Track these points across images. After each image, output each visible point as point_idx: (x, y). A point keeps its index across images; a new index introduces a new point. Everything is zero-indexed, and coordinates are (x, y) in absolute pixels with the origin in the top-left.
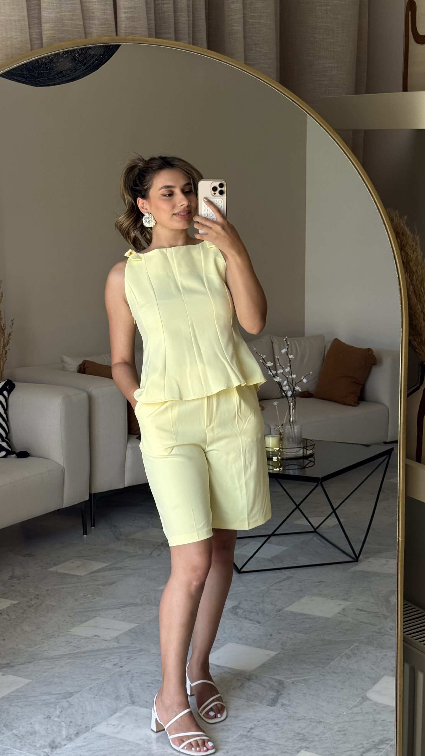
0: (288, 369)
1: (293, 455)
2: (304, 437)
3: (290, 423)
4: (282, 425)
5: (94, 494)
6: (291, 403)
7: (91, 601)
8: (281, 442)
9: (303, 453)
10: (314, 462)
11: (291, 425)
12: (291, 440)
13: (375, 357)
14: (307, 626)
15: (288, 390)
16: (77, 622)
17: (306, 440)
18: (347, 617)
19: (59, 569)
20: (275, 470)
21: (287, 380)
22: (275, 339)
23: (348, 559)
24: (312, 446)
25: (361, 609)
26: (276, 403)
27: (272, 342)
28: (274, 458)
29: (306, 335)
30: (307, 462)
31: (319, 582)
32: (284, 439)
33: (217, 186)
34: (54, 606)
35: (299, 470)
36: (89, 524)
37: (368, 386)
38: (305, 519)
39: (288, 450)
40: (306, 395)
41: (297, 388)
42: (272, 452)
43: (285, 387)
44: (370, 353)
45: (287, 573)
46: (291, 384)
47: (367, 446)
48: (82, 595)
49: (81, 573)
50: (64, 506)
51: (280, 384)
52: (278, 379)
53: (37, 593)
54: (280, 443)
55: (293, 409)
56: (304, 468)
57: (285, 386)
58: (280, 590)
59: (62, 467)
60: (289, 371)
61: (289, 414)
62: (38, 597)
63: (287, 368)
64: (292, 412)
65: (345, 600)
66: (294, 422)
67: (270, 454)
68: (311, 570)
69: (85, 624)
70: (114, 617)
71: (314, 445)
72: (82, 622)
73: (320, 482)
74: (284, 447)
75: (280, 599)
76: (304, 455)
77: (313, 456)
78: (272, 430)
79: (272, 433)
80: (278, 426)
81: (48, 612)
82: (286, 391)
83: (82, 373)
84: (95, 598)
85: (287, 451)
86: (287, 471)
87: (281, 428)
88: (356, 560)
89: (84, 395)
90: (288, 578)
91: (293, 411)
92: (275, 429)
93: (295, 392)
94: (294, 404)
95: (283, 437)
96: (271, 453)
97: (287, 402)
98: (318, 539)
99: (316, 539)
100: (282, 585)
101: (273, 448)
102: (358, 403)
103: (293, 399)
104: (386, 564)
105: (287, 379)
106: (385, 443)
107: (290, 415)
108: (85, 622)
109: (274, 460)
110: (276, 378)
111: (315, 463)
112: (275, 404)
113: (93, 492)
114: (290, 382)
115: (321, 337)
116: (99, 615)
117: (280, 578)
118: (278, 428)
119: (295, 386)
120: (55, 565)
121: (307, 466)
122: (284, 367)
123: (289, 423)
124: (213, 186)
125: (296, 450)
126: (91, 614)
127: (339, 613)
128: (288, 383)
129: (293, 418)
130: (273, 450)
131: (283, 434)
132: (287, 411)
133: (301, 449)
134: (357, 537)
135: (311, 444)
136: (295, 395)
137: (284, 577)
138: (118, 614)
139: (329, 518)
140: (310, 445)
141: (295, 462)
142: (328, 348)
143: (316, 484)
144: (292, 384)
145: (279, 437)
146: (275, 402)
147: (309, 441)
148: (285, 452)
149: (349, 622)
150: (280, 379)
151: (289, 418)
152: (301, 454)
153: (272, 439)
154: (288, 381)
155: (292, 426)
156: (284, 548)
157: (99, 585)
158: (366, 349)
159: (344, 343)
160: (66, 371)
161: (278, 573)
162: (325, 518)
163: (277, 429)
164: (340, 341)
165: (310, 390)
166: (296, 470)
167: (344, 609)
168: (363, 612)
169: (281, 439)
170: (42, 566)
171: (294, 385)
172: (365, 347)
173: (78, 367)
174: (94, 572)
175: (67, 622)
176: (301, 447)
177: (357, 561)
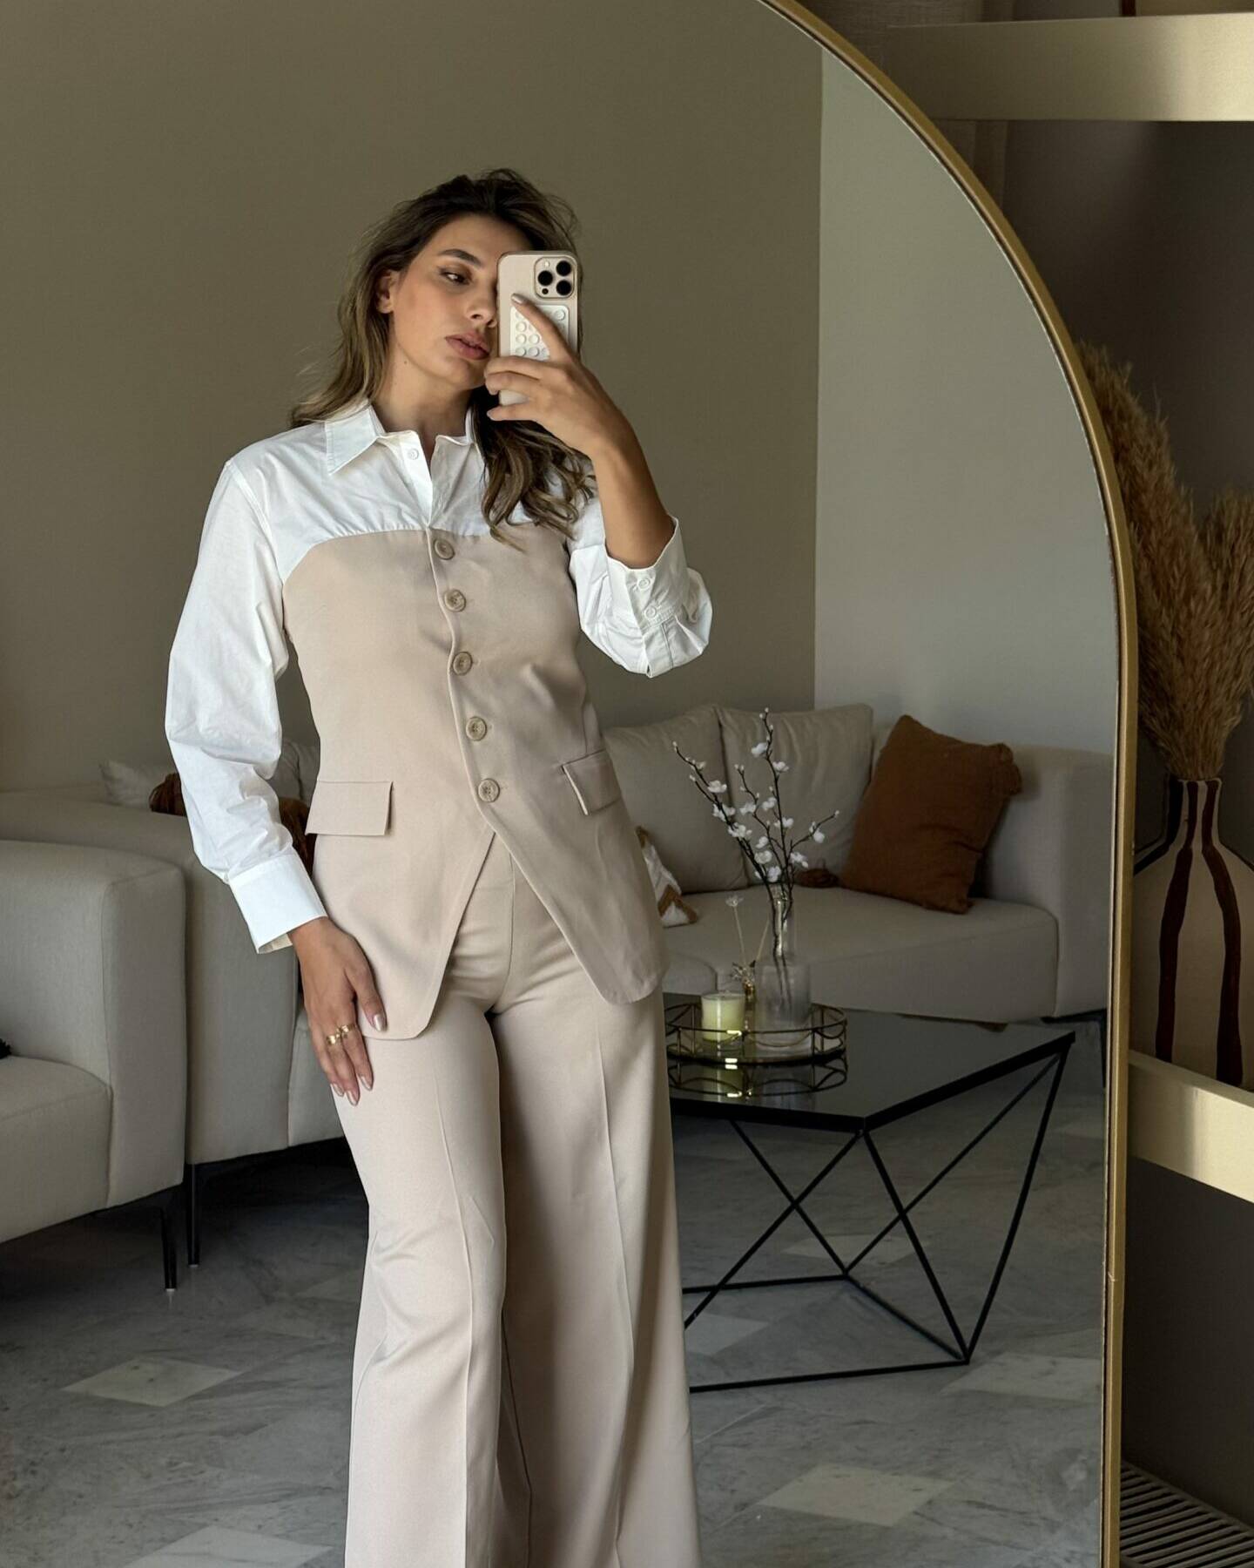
0: (770, 803)
1: (784, 1052)
2: (816, 999)
3: (775, 960)
4: (753, 965)
5: (200, 1166)
6: (779, 902)
7: (191, 1481)
8: (750, 1014)
9: (814, 1047)
10: (845, 1074)
11: (777, 964)
12: (777, 1008)
13: (1017, 770)
14: (827, 1550)
15: (771, 864)
16: (151, 1541)
17: (823, 1008)
18: (940, 1524)
19: (99, 1386)
20: (730, 1095)
21: (768, 833)
22: (728, 717)
23: (942, 1357)
24: (840, 1028)
25: (979, 1499)
26: (734, 902)
27: (720, 725)
28: (728, 1060)
29: (818, 707)
30: (820, 1072)
31: (857, 1423)
32: (757, 1006)
33: (553, 268)
34: (81, 1496)
35: (800, 1095)
36: (182, 1257)
37: (998, 854)
38: (816, 1241)
39: (769, 1039)
40: (820, 878)
41: (797, 858)
42: (722, 1042)
43: (761, 854)
44: (1003, 757)
45: (765, 1396)
46: (779, 845)
47: (996, 1027)
48: (163, 1461)
49: (161, 1398)
50: (110, 1204)
51: (745, 847)
52: (741, 831)
53: (31, 1456)
54: (745, 1019)
55: (786, 918)
56: (816, 1089)
57: (762, 850)
58: (745, 1446)
59: (105, 1085)
60: (773, 809)
61: (772, 933)
62: (35, 1468)
63: (767, 800)
64: (782, 927)
65: (935, 1475)
66: (786, 956)
67: (718, 1050)
68: (834, 1388)
69: (172, 1548)
70: (260, 1527)
71: (845, 1023)
72: (166, 1541)
73: (861, 1131)
74: (757, 1029)
75: (743, 1473)
76: (816, 1052)
77: (843, 1057)
78: (720, 981)
79: (719, 988)
80: (741, 968)
81: (64, 1514)
82: (763, 866)
83: (165, 811)
84: (202, 1472)
85: (767, 1042)
86: (765, 1099)
87: (749, 974)
88: (963, 1359)
89: (172, 876)
90: (768, 1412)
91: (785, 924)
92: (731, 976)
93: (790, 870)
94: (788, 904)
95: (755, 998)
96: (719, 1047)
97: (768, 898)
98: (852, 1298)
99: (847, 1298)
100: (751, 1433)
101: (725, 1032)
102: (970, 905)
103: (783, 890)
104: (1048, 1373)
105: (768, 829)
106: (1048, 1020)
107: (777, 937)
108: (173, 1541)
109: (728, 1067)
110: (737, 828)
111: (848, 1076)
112: (731, 905)
113: (195, 1161)
114: (776, 841)
115: (864, 712)
116: (216, 1520)
117: (741, 1413)
118: (741, 972)
119: (791, 851)
120: (84, 1375)
121: (823, 1086)
122: (758, 795)
123: (772, 959)
124: (540, 269)
125: (791, 1036)
126: (191, 1517)
127: (916, 1513)
128: (770, 841)
129: (786, 945)
130: (725, 1037)
131: (754, 992)
132: (768, 923)
133: (808, 1036)
134: (966, 1292)
135: (836, 1020)
136: (792, 878)
137: (757, 1409)
138: (271, 1518)
139: (887, 1237)
140: (835, 1022)
141: (789, 1073)
142: (882, 742)
143: (849, 1136)
144: (781, 846)
145: (744, 1001)
146: (731, 899)
147: (833, 1012)
148: (760, 1043)
149: (944, 1537)
150: (747, 829)
151: (773, 943)
152: (807, 1050)
153: (722, 1006)
154: (769, 838)
155: (781, 967)
156: (753, 1327)
157: (212, 1433)
158: (993, 747)
159: (928, 731)
160: (118, 804)
161: (740, 1399)
162: (874, 1237)
163: (736, 976)
164: (917, 722)
165: (829, 865)
166: (792, 1096)
167: (930, 1502)
168: (986, 1511)
169: (749, 1006)
170: (45, 1380)
171: (788, 848)
172: (987, 738)
173: (152, 794)
174: (198, 1396)
175: (122, 1542)
176: (808, 1030)
177: (967, 1362)
